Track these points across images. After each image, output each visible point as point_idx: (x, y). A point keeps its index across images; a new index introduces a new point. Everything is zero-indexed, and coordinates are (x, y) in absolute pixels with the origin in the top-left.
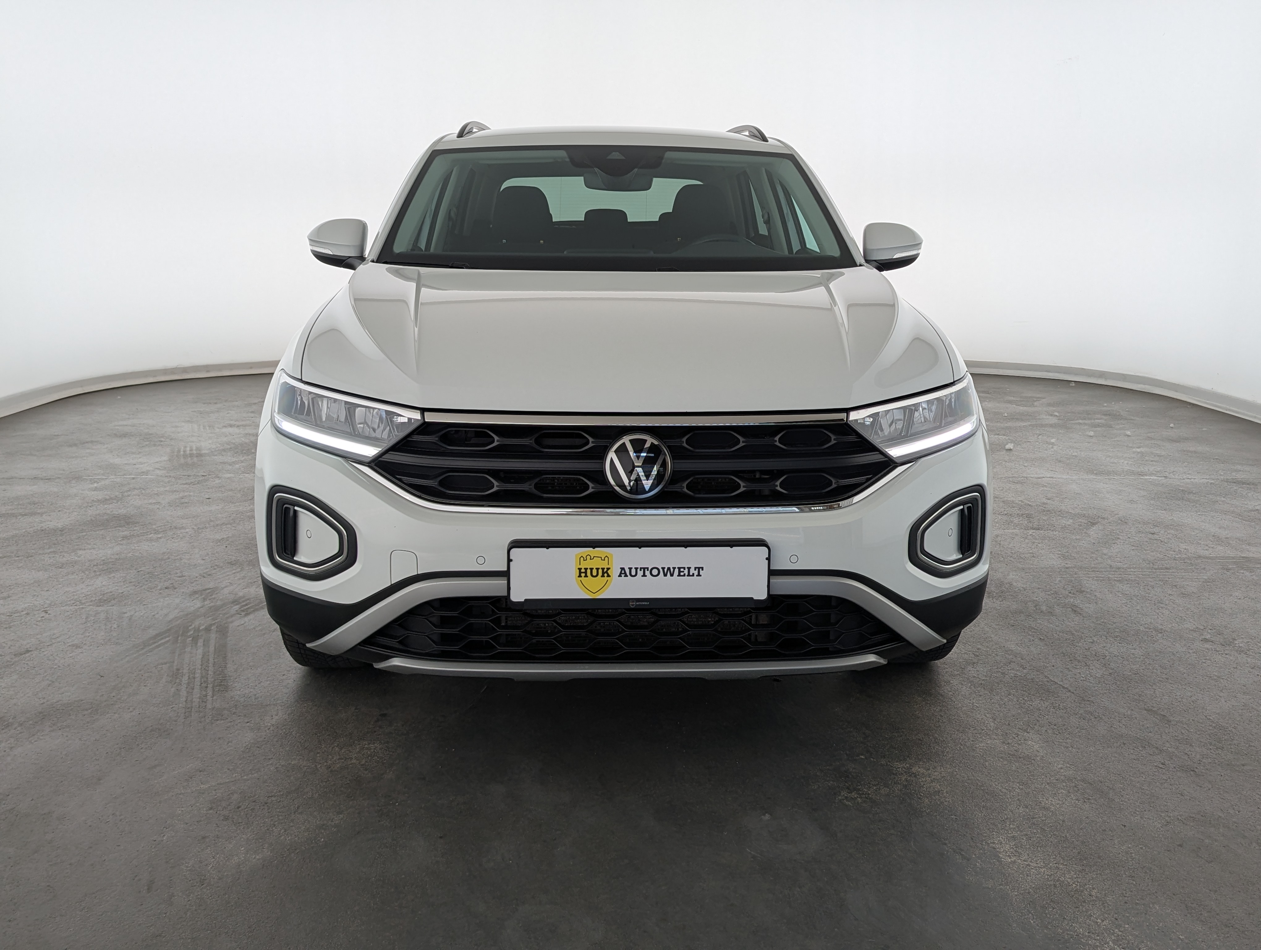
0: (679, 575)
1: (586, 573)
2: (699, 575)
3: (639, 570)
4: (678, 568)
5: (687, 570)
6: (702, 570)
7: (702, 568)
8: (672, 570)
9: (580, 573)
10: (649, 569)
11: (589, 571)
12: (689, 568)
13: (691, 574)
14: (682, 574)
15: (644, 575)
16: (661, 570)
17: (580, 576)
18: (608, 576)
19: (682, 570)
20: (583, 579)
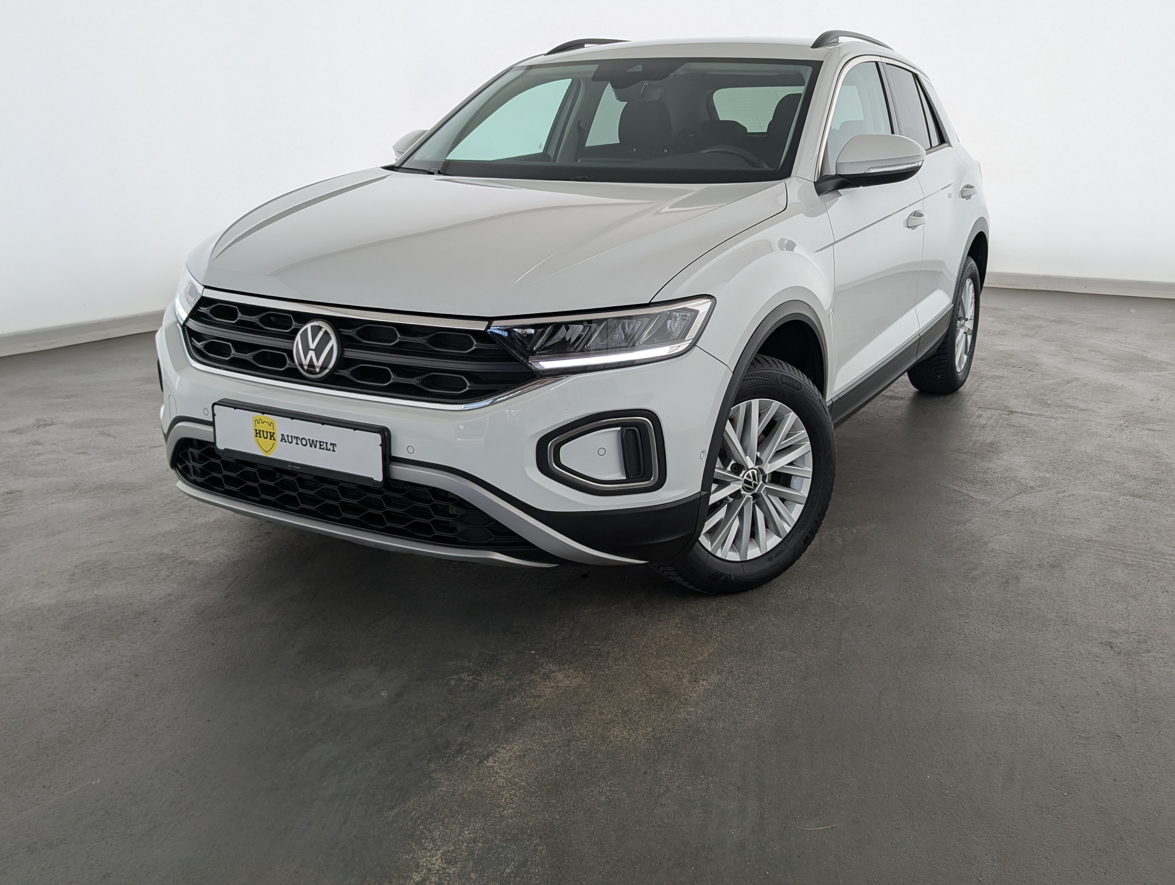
0: (320, 448)
1: (259, 433)
2: (334, 451)
3: (293, 438)
4: (319, 441)
5: (325, 444)
6: (336, 446)
7: (336, 445)
8: (315, 442)
9: (257, 433)
10: (300, 439)
11: (261, 433)
12: (327, 443)
13: (328, 448)
14: (322, 447)
15: (297, 444)
16: (308, 441)
17: (256, 436)
18: (274, 439)
19: (322, 444)
20: (258, 438)
